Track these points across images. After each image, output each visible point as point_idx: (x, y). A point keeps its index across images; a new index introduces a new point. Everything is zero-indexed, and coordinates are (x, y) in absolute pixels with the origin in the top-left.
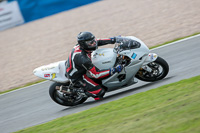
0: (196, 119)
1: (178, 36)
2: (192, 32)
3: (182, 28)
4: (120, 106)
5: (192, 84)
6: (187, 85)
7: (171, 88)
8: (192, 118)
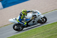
0: (52, 35)
1: (47, 12)
2: (51, 11)
3: (48, 9)
4: (31, 32)
5: (51, 25)
6: (50, 26)
7: (45, 27)
8: (51, 35)
